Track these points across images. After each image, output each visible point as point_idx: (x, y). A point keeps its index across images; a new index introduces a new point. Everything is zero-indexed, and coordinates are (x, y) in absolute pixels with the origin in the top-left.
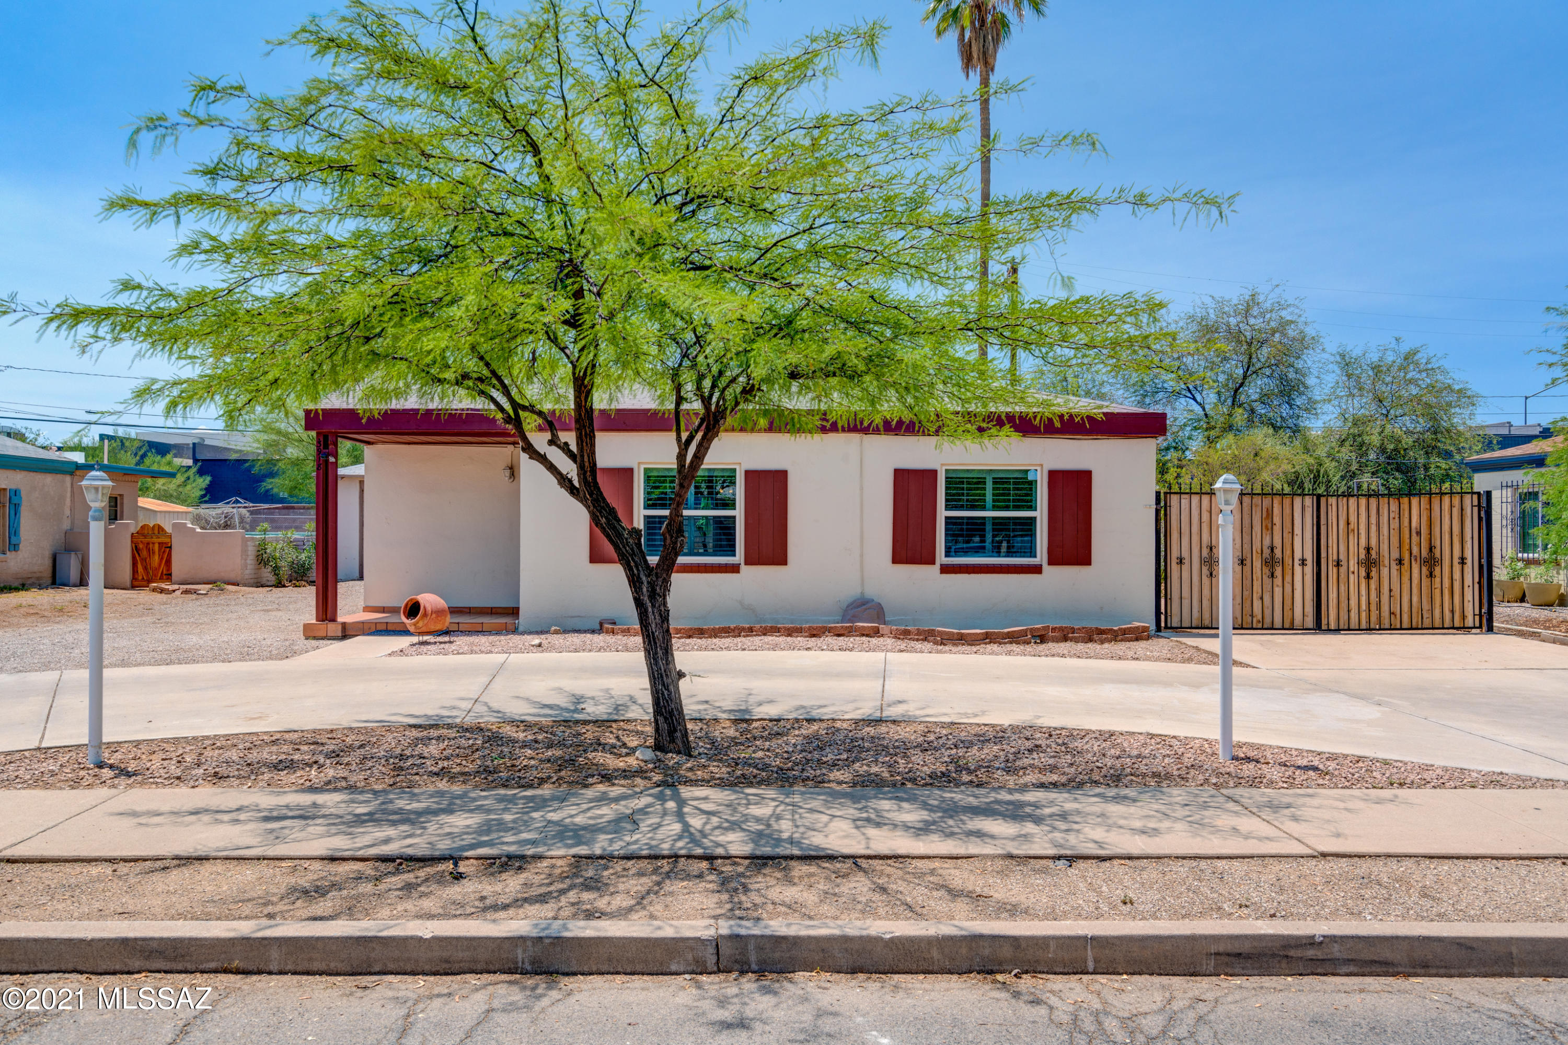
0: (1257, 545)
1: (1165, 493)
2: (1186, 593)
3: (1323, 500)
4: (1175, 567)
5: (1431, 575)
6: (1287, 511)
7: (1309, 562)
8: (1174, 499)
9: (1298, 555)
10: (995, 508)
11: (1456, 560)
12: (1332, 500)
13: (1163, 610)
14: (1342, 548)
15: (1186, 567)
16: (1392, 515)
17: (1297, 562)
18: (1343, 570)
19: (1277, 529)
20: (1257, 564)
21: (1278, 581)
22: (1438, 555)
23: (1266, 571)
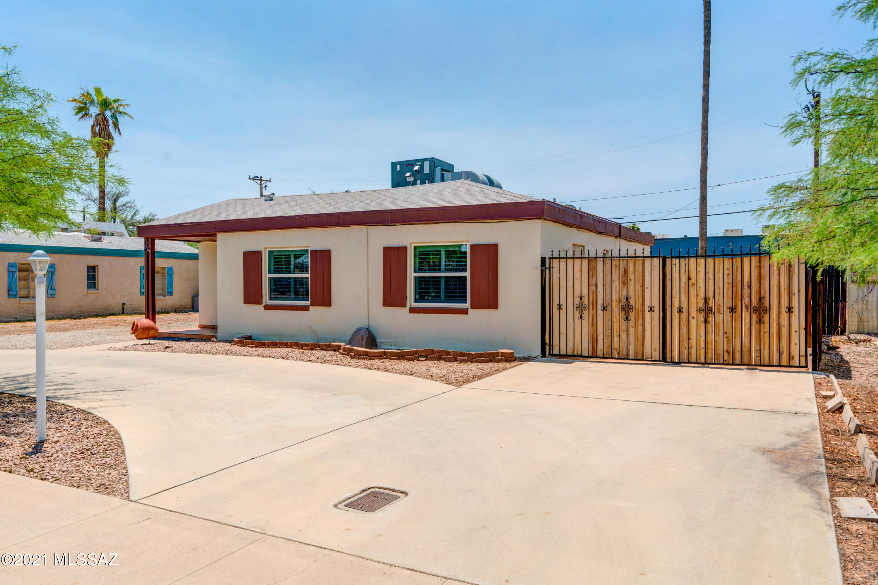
0: (615, 297)
1: (550, 258)
2: (563, 330)
3: (668, 261)
4: (555, 311)
5: (760, 321)
6: (639, 269)
7: (656, 309)
8: (555, 262)
9: (647, 304)
10: (447, 270)
11: (784, 310)
12: (676, 261)
13: (547, 342)
14: (684, 298)
15: (563, 312)
16: (726, 272)
17: (647, 309)
18: (684, 315)
19: (631, 284)
20: (616, 310)
21: (632, 323)
22: (767, 304)
23: (623, 315)
